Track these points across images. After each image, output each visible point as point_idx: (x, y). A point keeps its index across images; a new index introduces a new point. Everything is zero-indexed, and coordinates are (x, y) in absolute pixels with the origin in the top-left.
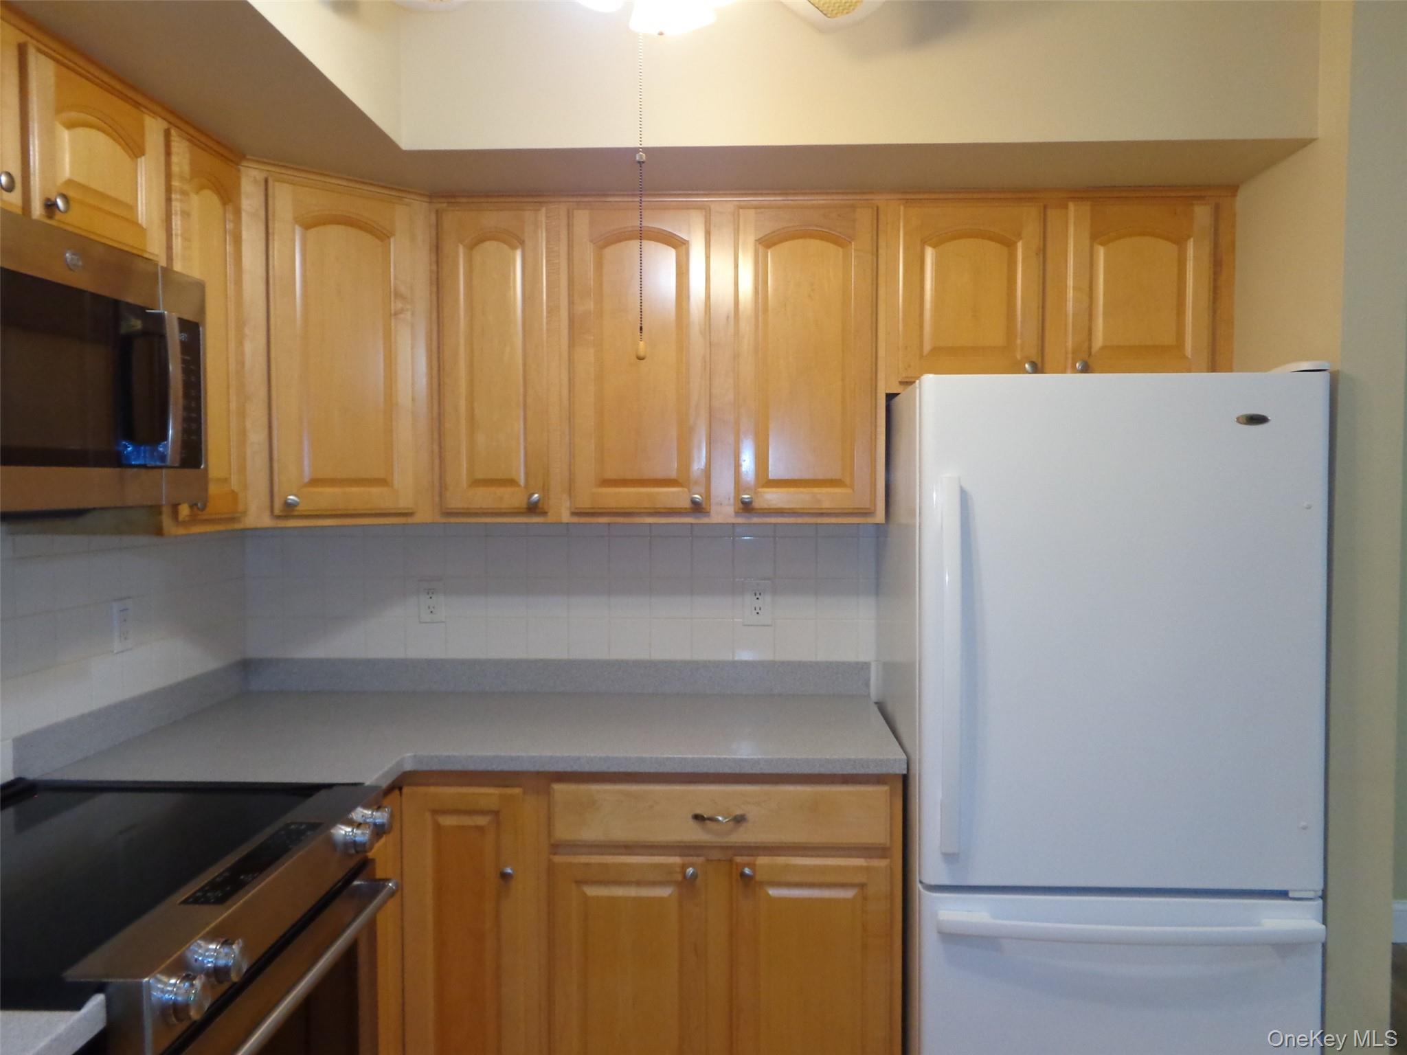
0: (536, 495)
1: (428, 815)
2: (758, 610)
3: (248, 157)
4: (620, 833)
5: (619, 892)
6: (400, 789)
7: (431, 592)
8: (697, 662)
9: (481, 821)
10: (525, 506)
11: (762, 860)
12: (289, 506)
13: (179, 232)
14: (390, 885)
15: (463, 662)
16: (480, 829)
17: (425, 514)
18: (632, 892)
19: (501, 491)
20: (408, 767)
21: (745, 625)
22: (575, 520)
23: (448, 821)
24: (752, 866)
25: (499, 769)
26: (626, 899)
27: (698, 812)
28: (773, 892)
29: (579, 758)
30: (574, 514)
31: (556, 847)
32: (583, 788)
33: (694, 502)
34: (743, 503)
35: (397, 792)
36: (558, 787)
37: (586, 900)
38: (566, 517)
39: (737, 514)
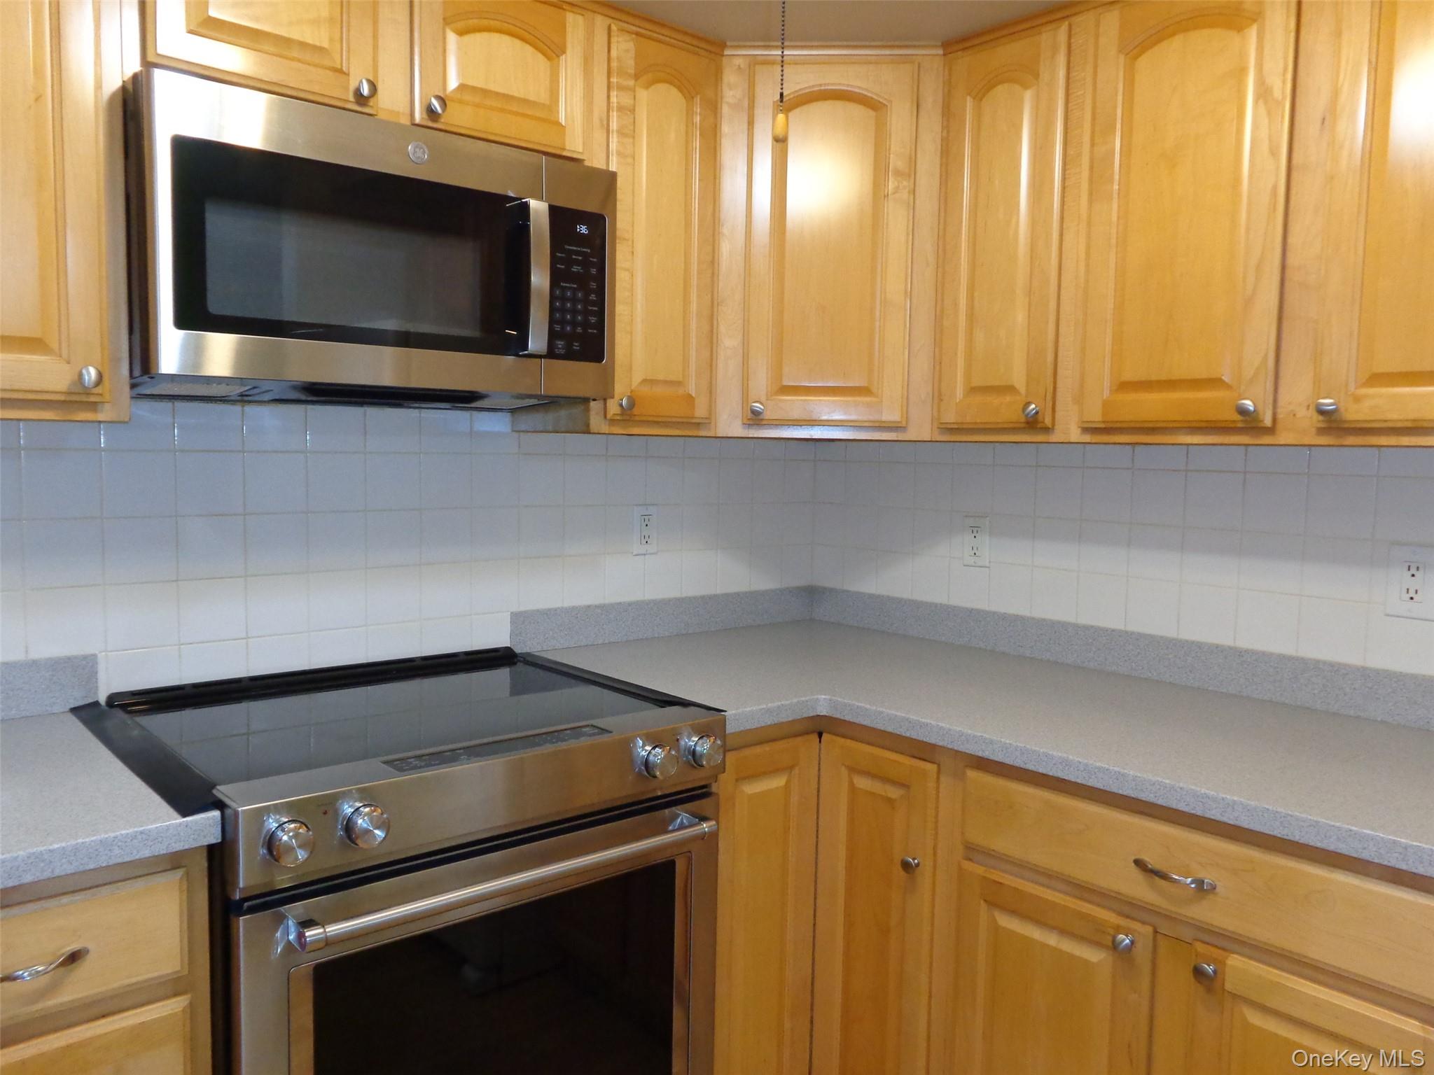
0: (1033, 406)
1: (844, 771)
2: (1412, 594)
3: (728, 43)
4: (1037, 857)
5: (1036, 933)
6: (820, 735)
7: (975, 530)
8: (1303, 661)
9: (893, 792)
10: (1023, 419)
11: (1235, 961)
12: (755, 413)
13: (615, 128)
14: (705, 825)
15: (1004, 617)
16: (890, 801)
17: (921, 429)
18: (1052, 940)
19: (994, 400)
20: (823, 710)
21: (1388, 615)
22: (1087, 438)
23: (863, 783)
24: (1221, 964)
25: (908, 735)
26: (1044, 945)
27: (1146, 857)
28: (1256, 1019)
29: (992, 742)
30: (1086, 430)
31: (972, 851)
32: (1001, 783)
33: (1243, 411)
34: (1321, 412)
35: (815, 737)
36: (972, 774)
37: (996, 929)
38: (1075, 435)
39: (1321, 431)
